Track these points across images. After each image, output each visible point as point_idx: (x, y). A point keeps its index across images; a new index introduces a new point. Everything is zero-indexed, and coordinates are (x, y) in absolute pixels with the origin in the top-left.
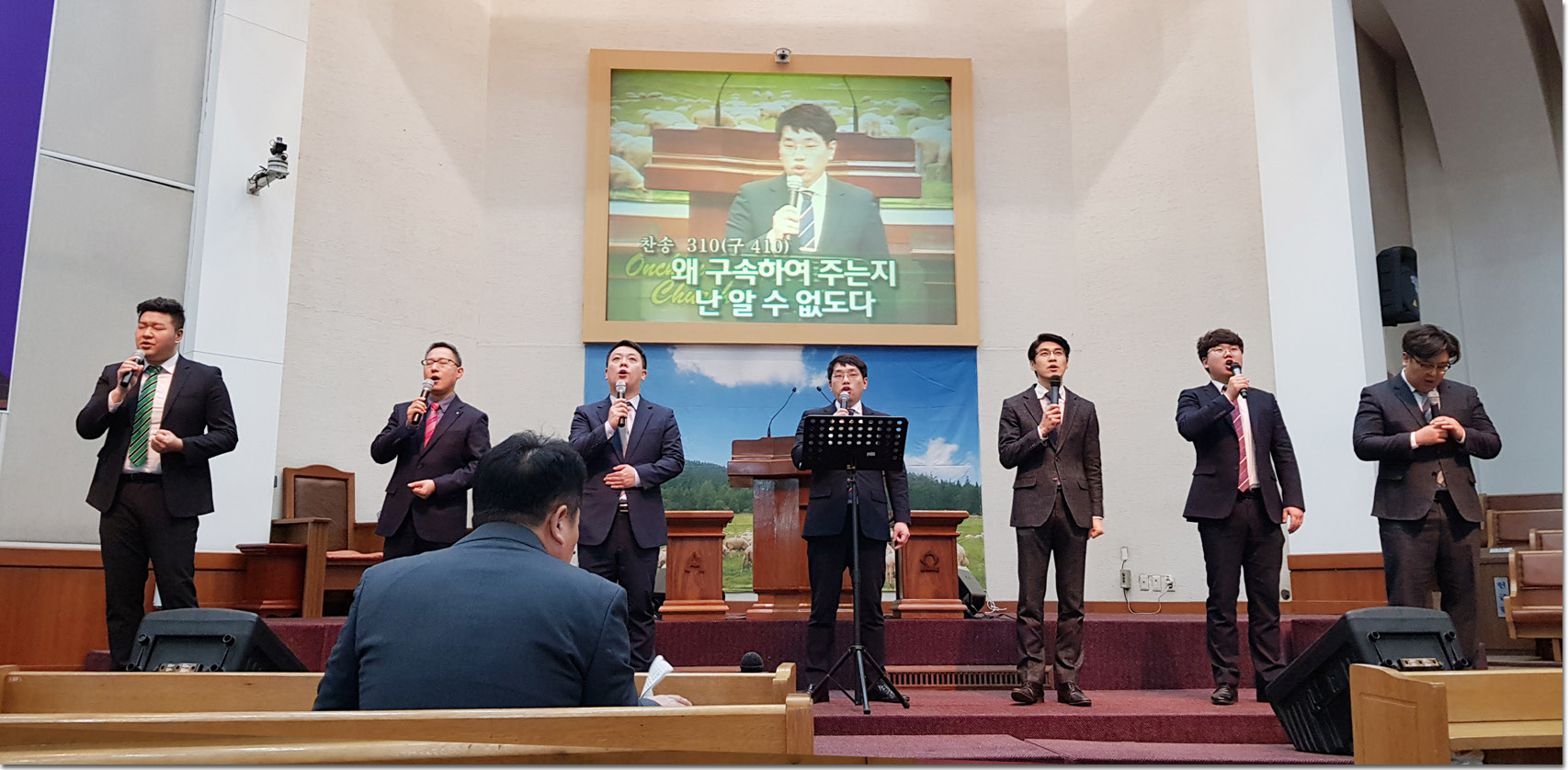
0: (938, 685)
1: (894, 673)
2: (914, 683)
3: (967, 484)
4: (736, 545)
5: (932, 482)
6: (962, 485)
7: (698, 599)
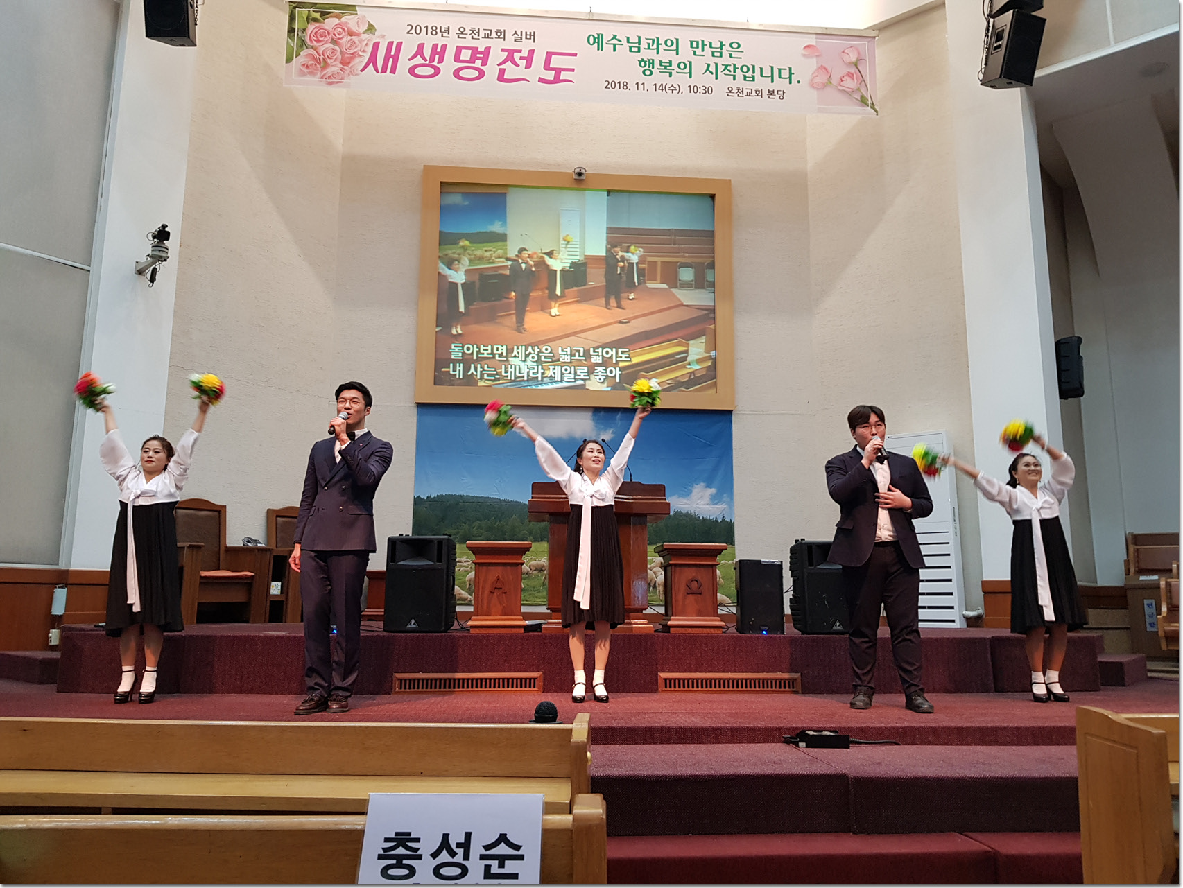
3: (723, 520)
4: (537, 568)
5: (695, 518)
6: (719, 521)
7: (501, 615)
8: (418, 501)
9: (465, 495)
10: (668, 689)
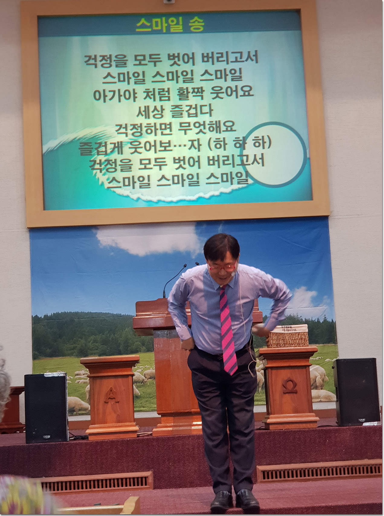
0: (299, 478)
1: (266, 471)
2: (280, 477)
3: (325, 320)
5: (298, 321)
6: (321, 322)
7: (116, 423)
8: (36, 320)
9: (80, 312)
10: (266, 480)
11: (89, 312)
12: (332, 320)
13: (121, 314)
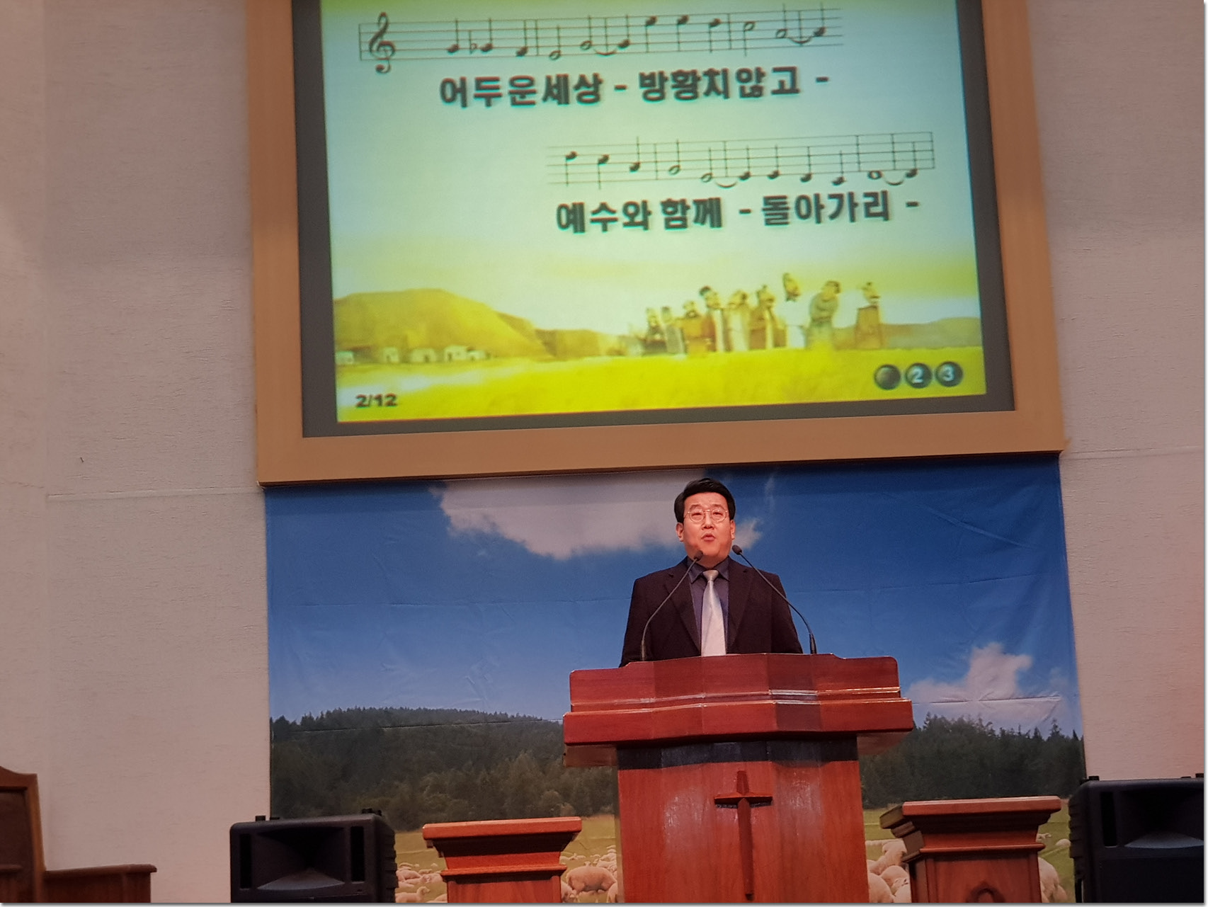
3: (1055, 735)
4: (588, 883)
5: (983, 734)
6: (1045, 738)
8: (280, 731)
9: (398, 708)
11: (422, 708)
12: (1074, 733)
13: (506, 714)
